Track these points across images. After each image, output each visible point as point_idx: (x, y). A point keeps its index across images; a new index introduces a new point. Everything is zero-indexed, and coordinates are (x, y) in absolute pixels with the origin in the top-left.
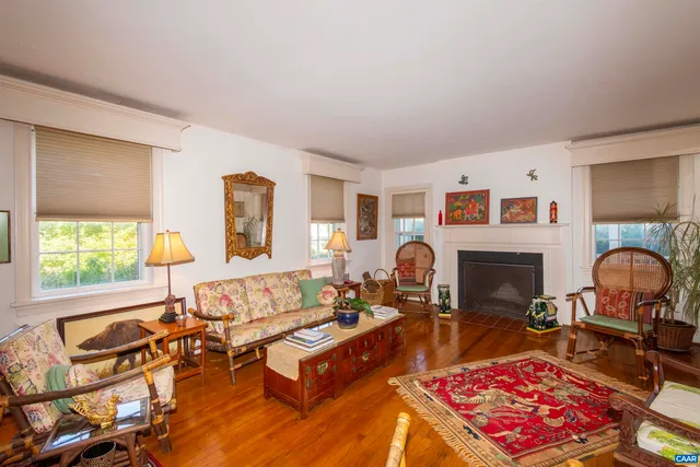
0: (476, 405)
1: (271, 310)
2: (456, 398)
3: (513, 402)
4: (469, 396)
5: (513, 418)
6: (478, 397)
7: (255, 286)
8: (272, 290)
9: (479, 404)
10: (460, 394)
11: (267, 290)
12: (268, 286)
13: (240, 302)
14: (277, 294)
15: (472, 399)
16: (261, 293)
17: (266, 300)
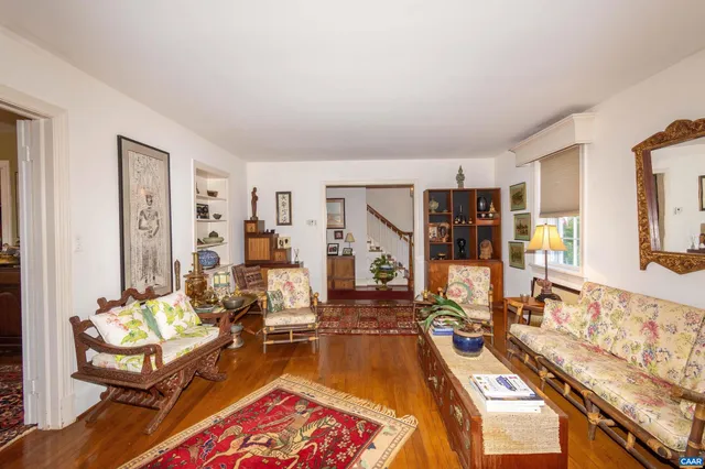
0: (309, 421)
1: (640, 359)
2: (331, 422)
3: (269, 444)
4: (318, 431)
5: (273, 420)
6: (308, 433)
7: (636, 310)
8: (660, 332)
9: (306, 424)
10: (329, 429)
11: (652, 326)
12: (658, 321)
13: (608, 321)
14: (664, 341)
15: (315, 428)
16: (638, 326)
17: (641, 339)
